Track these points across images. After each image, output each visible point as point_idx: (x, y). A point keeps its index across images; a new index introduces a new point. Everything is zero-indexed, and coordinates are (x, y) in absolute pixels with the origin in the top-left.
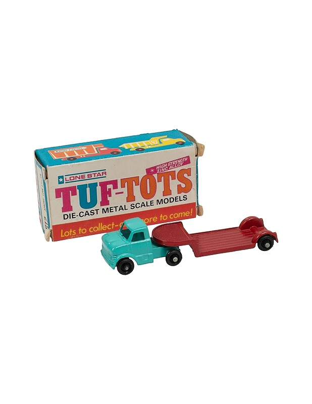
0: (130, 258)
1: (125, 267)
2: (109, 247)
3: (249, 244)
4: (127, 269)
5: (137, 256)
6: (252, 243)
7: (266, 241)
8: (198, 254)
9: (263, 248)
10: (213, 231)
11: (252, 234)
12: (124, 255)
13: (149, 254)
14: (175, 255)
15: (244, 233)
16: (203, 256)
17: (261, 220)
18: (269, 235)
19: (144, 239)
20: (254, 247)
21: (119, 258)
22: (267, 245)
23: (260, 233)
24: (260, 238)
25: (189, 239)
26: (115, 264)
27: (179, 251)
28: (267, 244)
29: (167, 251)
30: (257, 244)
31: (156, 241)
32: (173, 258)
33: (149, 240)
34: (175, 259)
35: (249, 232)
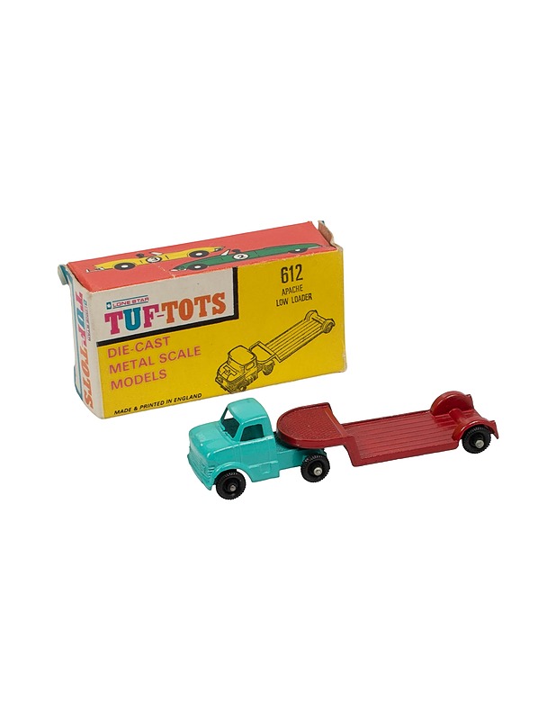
0: (238, 470)
1: (229, 485)
2: (203, 451)
3: (446, 442)
4: (233, 489)
5: (250, 467)
6: (452, 441)
7: (478, 435)
8: (357, 461)
9: (472, 448)
10: (384, 418)
11: (453, 423)
12: (228, 465)
13: (272, 462)
14: (318, 464)
15: (439, 421)
16: (366, 464)
17: (469, 398)
18: (482, 426)
19: (263, 436)
20: (455, 447)
21: (218, 470)
22: (480, 443)
23: (466, 422)
24: (466, 432)
25: (342, 436)
26: (212, 480)
27: (324, 456)
28: (478, 441)
29: (304, 457)
30: (461, 441)
31: (283, 439)
32: (315, 468)
33: (272, 437)
34: (318, 471)
35: (447, 420)
